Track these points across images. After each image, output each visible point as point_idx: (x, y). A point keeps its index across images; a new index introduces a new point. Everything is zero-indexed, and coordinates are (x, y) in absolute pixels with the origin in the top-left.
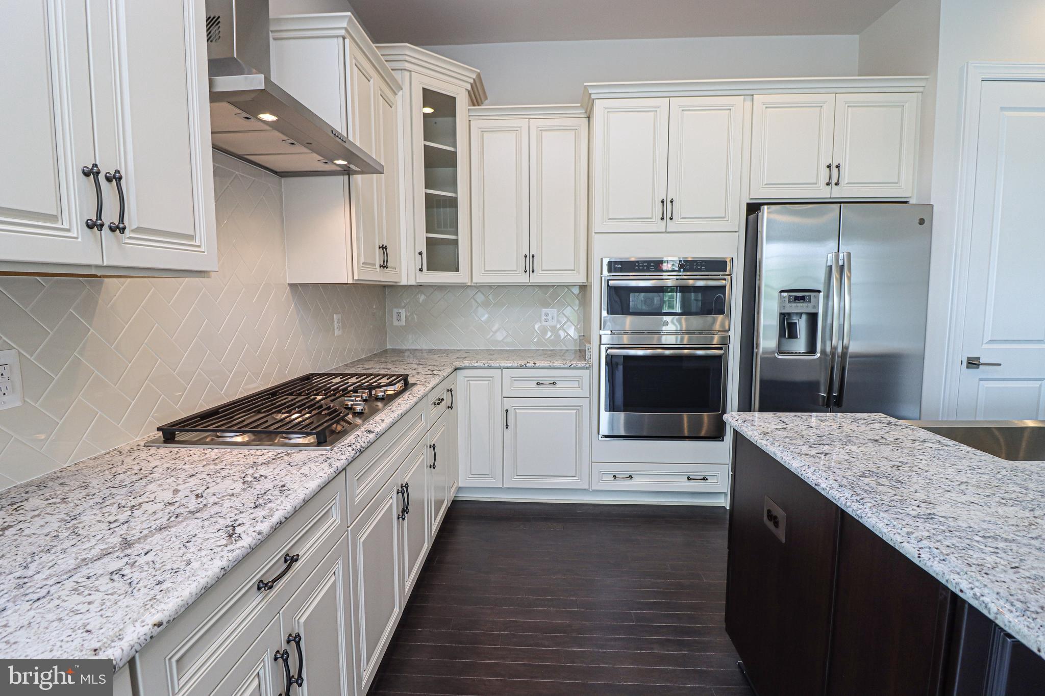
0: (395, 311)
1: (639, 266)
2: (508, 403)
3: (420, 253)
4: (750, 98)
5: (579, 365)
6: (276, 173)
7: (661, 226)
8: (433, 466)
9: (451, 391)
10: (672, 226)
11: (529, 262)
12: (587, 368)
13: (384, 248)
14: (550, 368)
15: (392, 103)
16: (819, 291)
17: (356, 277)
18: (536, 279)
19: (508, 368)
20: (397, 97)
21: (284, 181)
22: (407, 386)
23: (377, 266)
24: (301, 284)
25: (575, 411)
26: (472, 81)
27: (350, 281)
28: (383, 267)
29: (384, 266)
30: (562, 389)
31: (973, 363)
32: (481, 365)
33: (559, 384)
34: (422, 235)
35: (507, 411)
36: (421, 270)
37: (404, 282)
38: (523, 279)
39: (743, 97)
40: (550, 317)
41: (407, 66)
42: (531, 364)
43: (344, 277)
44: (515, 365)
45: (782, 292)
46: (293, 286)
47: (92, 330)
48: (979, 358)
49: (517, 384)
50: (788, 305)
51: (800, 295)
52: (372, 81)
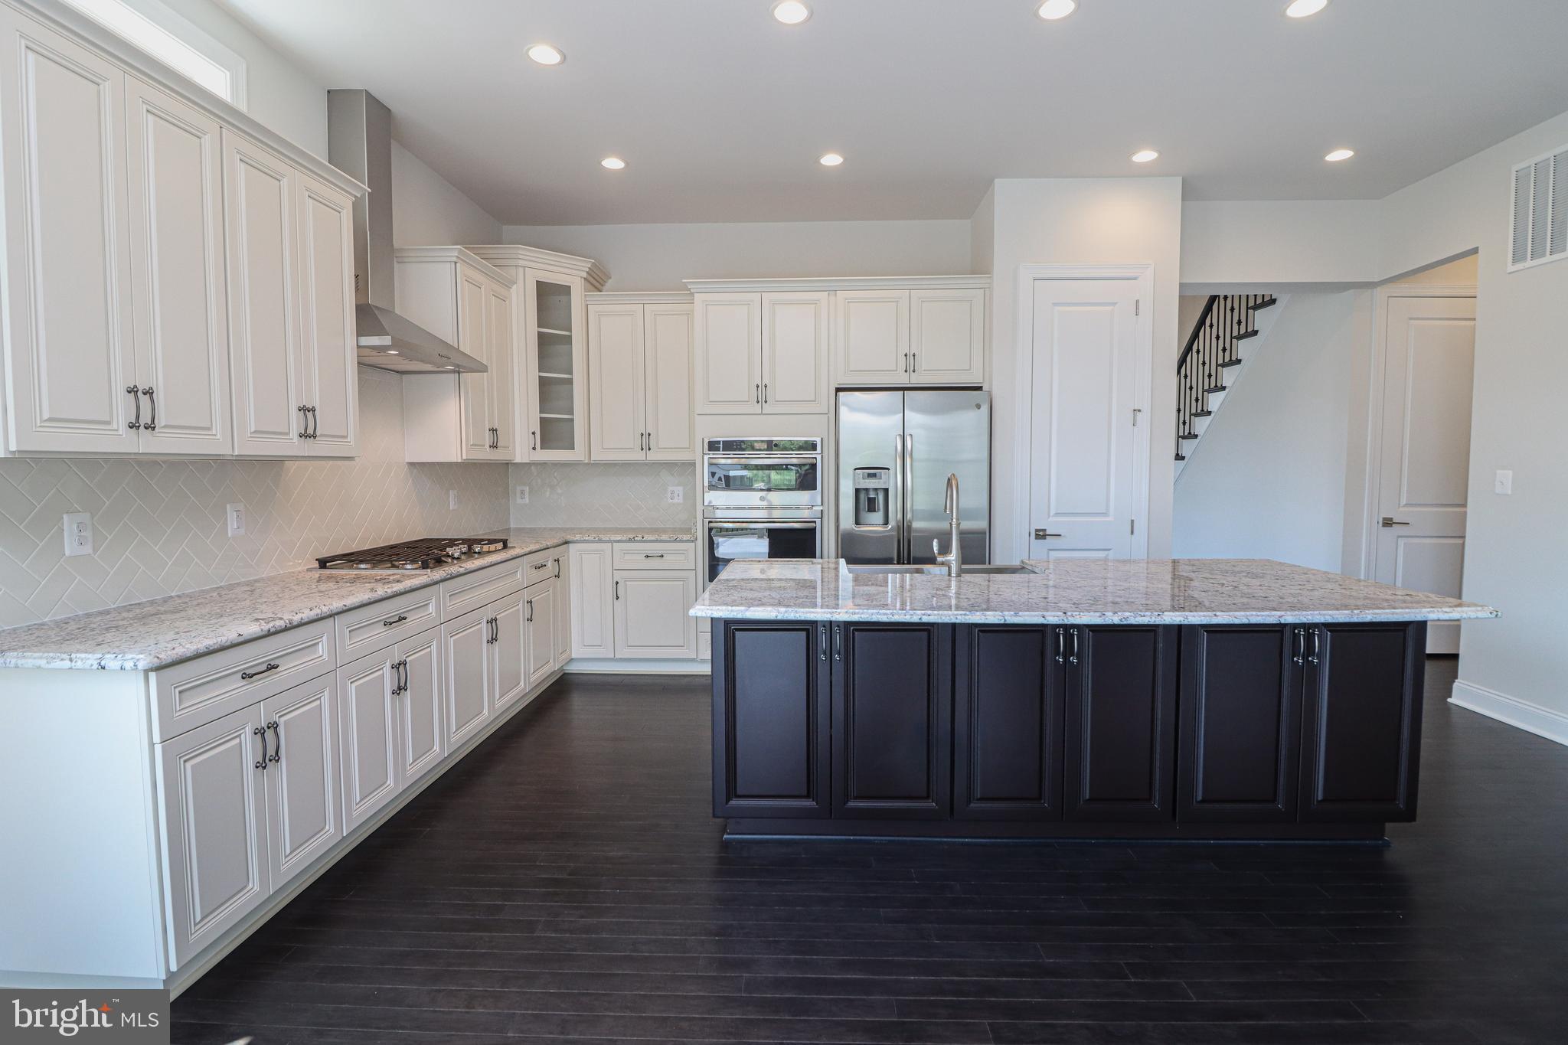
0: (519, 488)
1: (737, 445)
2: (618, 576)
3: (534, 433)
4: (833, 293)
5: (685, 539)
6: (398, 372)
7: (757, 408)
8: (530, 620)
9: (558, 561)
10: (767, 408)
11: (646, 441)
12: (692, 541)
13: (493, 430)
14: (656, 541)
15: (505, 297)
16: (888, 469)
17: (464, 457)
18: (653, 456)
19: (618, 541)
20: (511, 290)
21: (404, 377)
22: (505, 546)
23: (487, 446)
24: (417, 463)
25: (682, 583)
26: (588, 269)
27: (460, 461)
28: (493, 448)
29: (494, 446)
30: (669, 561)
31: (1041, 535)
32: (592, 538)
33: (665, 555)
34: (535, 415)
35: (617, 583)
36: (534, 449)
37: (518, 460)
38: (640, 456)
39: (827, 293)
40: (676, 495)
41: (521, 262)
42: (639, 538)
43: (455, 458)
44: (624, 539)
45: (855, 469)
46: (412, 464)
47: (278, 494)
48: (1045, 530)
49: (627, 557)
50: (862, 481)
51: (872, 471)
52: (483, 287)
